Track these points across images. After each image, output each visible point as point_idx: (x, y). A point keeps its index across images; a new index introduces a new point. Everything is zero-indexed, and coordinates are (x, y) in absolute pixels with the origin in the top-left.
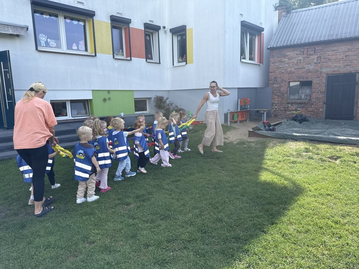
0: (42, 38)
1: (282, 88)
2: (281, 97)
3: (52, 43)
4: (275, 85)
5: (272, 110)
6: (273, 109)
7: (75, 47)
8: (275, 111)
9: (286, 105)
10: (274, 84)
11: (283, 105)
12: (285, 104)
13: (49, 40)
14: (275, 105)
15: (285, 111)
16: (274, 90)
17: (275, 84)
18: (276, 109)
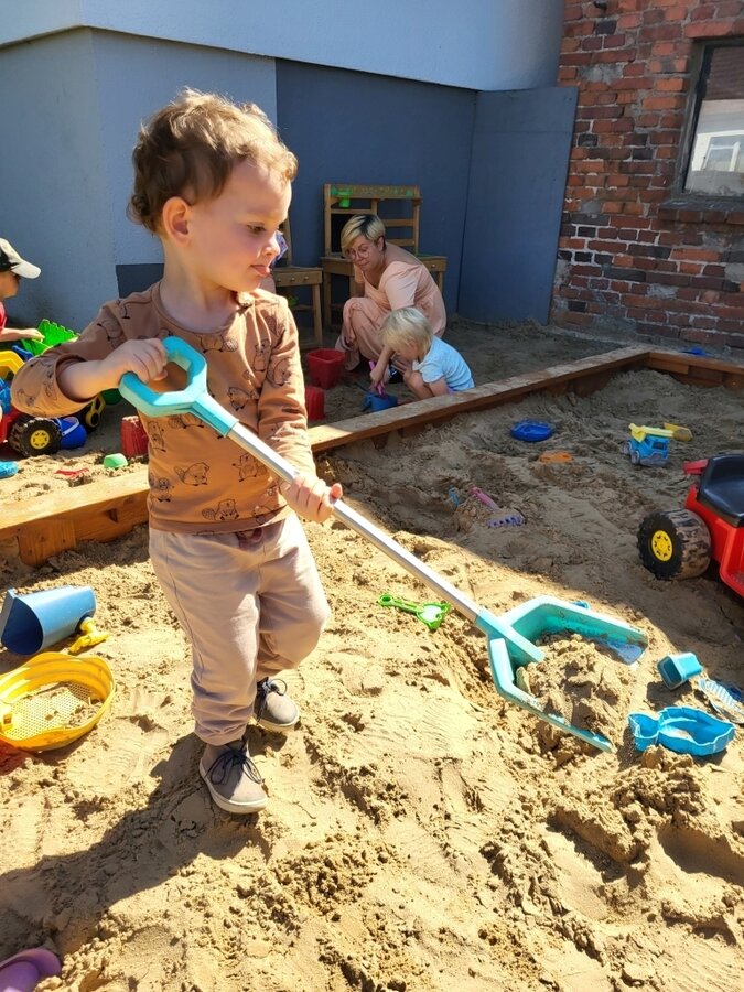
1: (643, 93)
2: (623, 168)
4: (597, 74)
5: (562, 263)
6: (567, 256)
8: (576, 270)
9: (649, 237)
10: (590, 61)
11: (630, 236)
12: (644, 223)
14: (583, 232)
15: (642, 277)
16: (589, 114)
17: (599, 60)
18: (586, 257)
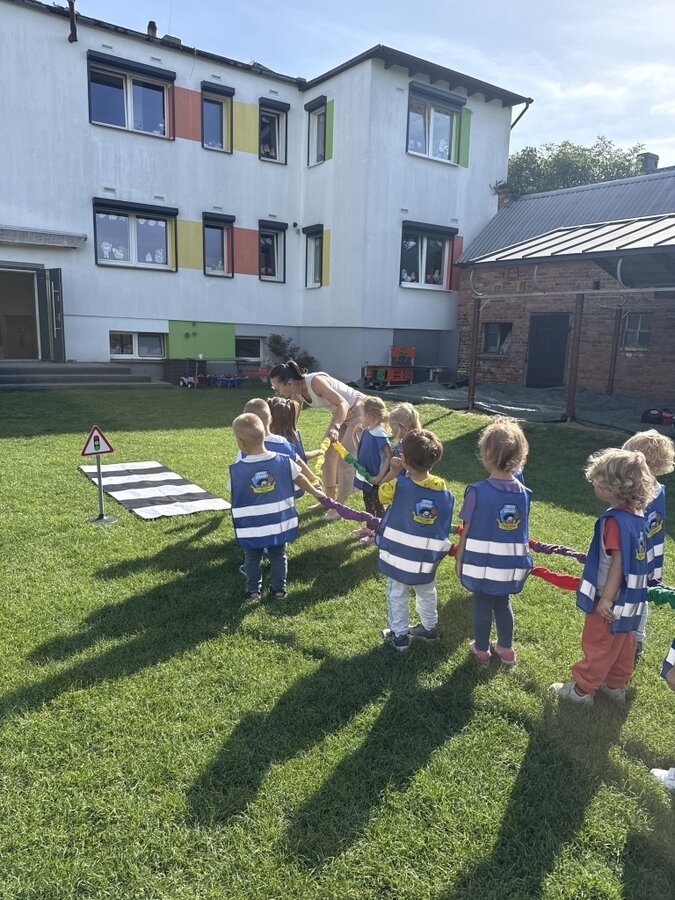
0: (106, 247)
3: (119, 254)
6: (460, 367)
7: (149, 258)
13: (114, 250)
14: (463, 361)
18: (464, 368)
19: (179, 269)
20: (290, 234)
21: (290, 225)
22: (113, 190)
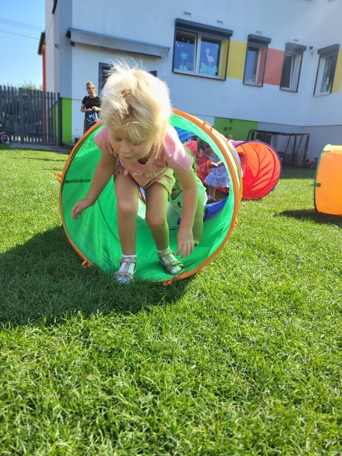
19: (227, 78)
20: (306, 54)
21: (308, 48)
22: (190, 14)
